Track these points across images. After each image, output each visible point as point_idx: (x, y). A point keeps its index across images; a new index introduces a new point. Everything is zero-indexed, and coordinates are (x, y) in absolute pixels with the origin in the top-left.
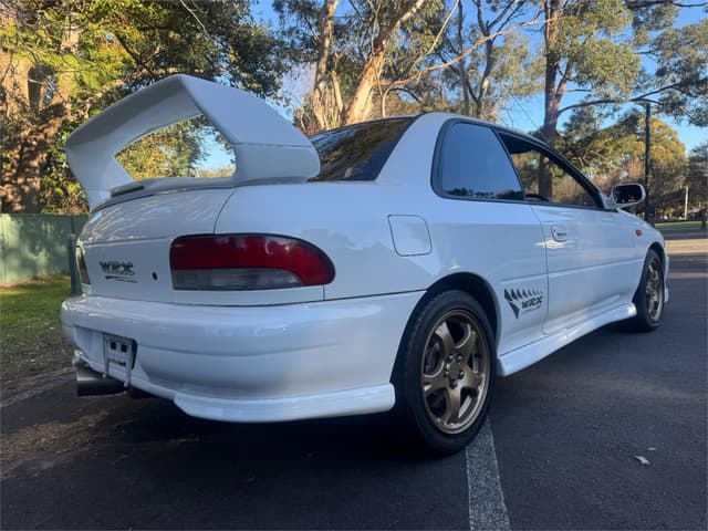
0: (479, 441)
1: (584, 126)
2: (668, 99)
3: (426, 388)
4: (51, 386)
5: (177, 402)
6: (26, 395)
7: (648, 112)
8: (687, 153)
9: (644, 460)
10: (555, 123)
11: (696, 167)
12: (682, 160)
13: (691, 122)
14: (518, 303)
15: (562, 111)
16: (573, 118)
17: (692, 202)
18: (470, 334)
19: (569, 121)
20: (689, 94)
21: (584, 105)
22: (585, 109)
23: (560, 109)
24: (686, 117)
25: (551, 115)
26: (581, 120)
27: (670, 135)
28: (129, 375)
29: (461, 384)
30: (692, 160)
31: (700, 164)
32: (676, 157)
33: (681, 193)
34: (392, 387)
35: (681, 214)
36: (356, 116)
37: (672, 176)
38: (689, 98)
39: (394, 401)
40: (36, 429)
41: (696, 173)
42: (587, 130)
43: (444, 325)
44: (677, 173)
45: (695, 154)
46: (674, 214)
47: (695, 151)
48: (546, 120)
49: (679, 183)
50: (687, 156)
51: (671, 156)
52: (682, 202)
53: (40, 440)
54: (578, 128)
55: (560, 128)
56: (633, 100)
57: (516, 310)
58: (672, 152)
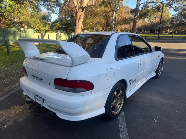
0: (121, 114)
1: (146, 9)
2: (168, 3)
3: (111, 106)
4: (13, 92)
5: (57, 114)
6: (7, 95)
7: (163, 6)
8: (171, 16)
9: (156, 121)
10: (139, 7)
11: (172, 20)
12: (169, 18)
13: (173, 10)
14: (131, 82)
15: (141, 4)
16: (143, 6)
17: (170, 29)
18: (121, 91)
19: (142, 7)
20: (174, 2)
21: (147, 3)
22: (147, 4)
23: (140, 3)
24: (172, 8)
25: (138, 5)
26: (146, 7)
27: (167, 10)
28: (42, 104)
29: (118, 103)
30: (172, 18)
31: (173, 19)
32: (168, 17)
33: (168, 27)
34: (104, 108)
35: (167, 33)
36: (85, 2)
37: (166, 22)
38: (174, 3)
39: (105, 112)
40: (14, 107)
41: (172, 22)
42: (147, 10)
43: (116, 92)
44: (168, 21)
45: (173, 17)
46: (165, 32)
47: (173, 16)
48: (137, 6)
49: (168, 24)
50: (171, 17)
51: (167, 16)
52: (168, 29)
53: (16, 112)
54: (145, 9)
55: (140, 9)
56: (160, 3)
57: (131, 84)
58: (167, 15)
